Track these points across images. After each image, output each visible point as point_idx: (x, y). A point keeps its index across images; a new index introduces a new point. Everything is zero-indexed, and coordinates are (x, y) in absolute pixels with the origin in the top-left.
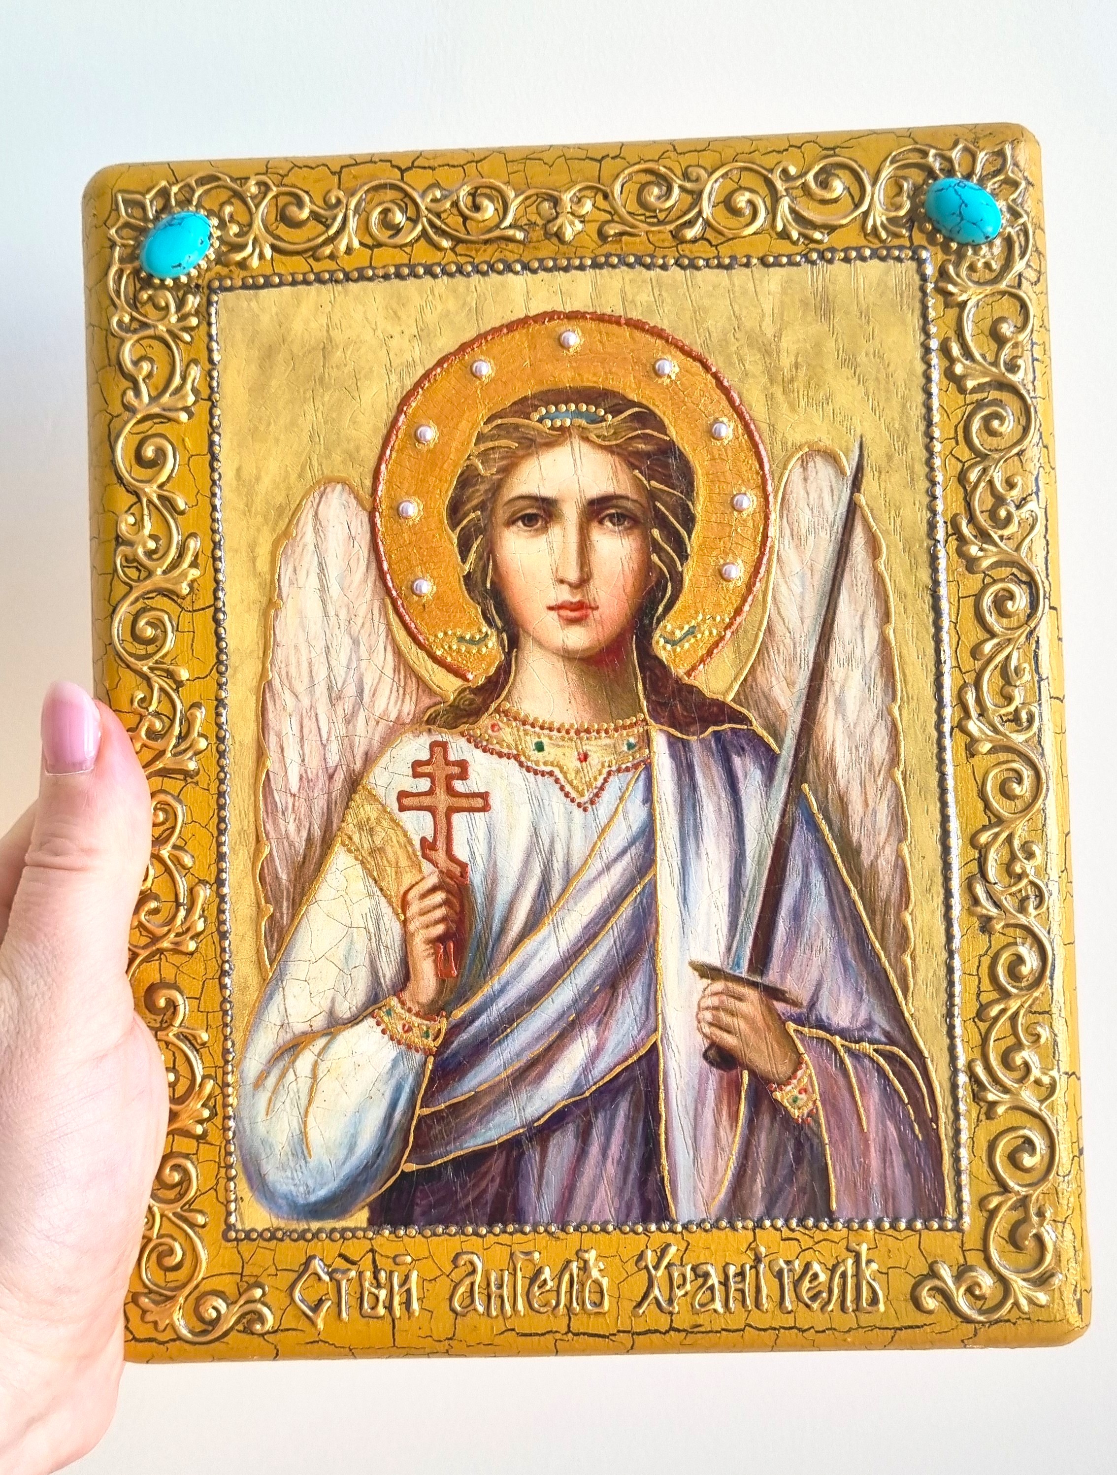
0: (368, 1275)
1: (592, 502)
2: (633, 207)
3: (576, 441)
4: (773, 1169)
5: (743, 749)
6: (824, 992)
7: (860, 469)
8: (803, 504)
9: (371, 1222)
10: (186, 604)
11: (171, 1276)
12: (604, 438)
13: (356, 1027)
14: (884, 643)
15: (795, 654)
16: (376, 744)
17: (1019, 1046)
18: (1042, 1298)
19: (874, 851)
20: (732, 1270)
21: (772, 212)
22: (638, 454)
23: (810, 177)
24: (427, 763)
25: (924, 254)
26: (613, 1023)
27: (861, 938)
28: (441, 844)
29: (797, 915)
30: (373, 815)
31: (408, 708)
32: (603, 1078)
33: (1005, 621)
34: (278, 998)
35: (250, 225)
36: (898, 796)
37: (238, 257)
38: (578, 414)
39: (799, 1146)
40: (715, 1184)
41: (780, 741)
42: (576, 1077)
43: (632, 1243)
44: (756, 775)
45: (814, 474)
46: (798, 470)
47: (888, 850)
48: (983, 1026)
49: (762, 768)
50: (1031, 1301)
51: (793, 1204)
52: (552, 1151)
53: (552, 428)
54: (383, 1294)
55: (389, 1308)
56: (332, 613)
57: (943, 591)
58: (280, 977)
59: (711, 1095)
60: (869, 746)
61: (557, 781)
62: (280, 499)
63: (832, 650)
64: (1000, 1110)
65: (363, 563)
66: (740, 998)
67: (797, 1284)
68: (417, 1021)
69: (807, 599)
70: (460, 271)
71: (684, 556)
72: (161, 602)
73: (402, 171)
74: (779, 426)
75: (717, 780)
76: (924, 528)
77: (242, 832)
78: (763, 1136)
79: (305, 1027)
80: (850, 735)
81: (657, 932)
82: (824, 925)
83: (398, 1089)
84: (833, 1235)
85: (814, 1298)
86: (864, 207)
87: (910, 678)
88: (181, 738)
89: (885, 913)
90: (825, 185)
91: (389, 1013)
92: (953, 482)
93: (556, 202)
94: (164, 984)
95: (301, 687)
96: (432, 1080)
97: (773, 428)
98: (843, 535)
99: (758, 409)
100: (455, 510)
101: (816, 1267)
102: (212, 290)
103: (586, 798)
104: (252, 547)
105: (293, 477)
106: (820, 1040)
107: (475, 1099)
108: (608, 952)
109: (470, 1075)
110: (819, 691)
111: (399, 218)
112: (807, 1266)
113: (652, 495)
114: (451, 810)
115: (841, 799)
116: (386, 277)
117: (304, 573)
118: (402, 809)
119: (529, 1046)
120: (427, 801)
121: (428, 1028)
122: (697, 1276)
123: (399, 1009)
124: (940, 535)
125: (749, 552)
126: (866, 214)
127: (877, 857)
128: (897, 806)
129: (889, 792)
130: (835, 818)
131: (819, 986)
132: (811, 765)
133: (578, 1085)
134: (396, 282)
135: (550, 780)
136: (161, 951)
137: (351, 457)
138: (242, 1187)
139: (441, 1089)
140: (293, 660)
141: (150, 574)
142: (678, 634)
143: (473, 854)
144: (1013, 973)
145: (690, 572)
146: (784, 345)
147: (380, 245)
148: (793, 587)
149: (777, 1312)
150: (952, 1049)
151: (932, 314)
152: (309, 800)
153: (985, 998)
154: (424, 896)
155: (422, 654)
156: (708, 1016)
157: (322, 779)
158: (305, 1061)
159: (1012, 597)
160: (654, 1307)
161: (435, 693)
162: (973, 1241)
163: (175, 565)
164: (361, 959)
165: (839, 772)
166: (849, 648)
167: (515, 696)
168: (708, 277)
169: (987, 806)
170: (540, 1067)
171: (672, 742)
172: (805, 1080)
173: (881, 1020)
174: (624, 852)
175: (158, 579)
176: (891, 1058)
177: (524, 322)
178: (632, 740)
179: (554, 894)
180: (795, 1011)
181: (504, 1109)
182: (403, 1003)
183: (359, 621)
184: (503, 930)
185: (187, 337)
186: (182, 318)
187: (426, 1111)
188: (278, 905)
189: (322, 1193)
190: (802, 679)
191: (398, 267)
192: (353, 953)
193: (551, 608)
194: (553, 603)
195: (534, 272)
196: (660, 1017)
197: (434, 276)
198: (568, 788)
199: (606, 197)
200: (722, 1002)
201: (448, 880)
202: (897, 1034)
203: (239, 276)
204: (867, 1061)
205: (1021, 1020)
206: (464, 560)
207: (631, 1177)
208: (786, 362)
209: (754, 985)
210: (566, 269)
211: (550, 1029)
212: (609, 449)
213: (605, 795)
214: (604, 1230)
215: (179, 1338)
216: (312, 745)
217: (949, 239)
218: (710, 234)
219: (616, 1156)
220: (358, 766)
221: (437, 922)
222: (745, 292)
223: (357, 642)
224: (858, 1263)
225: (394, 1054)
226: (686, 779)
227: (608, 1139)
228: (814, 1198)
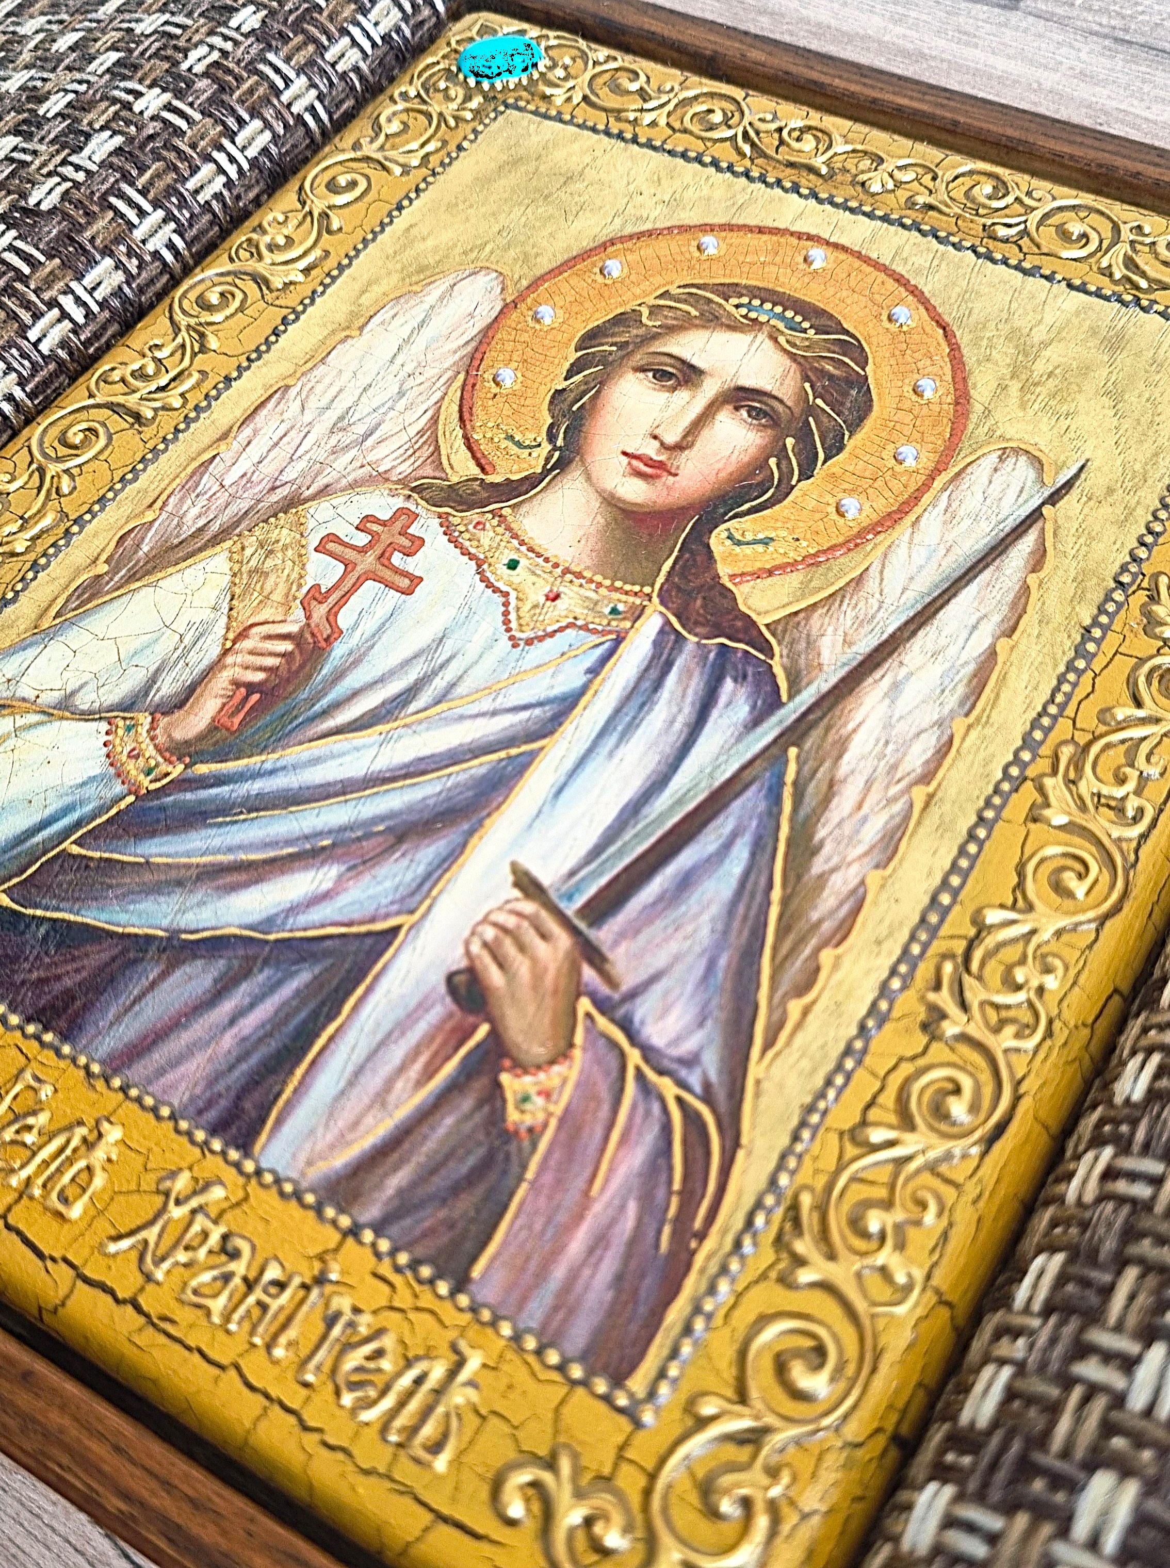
1: (740, 389)
2: (958, 195)
3: (763, 337)
5: (745, 677)
6: (657, 989)
7: (1069, 485)
8: (977, 489)
10: (270, 296)
12: (794, 345)
13: (82, 724)
14: (992, 654)
15: (873, 617)
16: (344, 482)
17: (887, 1204)
19: (835, 860)
21: (1104, 250)
22: (823, 373)
24: (383, 523)
26: (367, 878)
27: (750, 954)
29: (686, 882)
30: (285, 541)
31: (406, 468)
32: (305, 929)
34: (33, 652)
35: (577, 77)
36: (907, 817)
37: (547, 91)
38: (781, 317)
39: (486, 1164)
40: (342, 1141)
41: (794, 691)
42: (274, 911)
43: (177, 1152)
44: (742, 711)
45: (1009, 469)
46: (994, 457)
47: (855, 868)
48: (851, 1149)
49: (754, 707)
51: (424, 1235)
53: (745, 317)
56: (399, 360)
58: (52, 635)
59: (421, 1028)
60: (905, 747)
61: (506, 604)
63: (921, 633)
65: (465, 338)
66: (544, 936)
67: (345, 1348)
68: (151, 751)
69: (924, 573)
70: (747, 174)
71: (806, 474)
72: (248, 284)
73: (748, 95)
74: (997, 415)
75: (690, 692)
78: (449, 1121)
79: (30, 694)
80: (888, 725)
81: (498, 807)
83: (67, 810)
84: (446, 1311)
85: (353, 1386)
87: (1002, 702)
88: (161, 389)
89: (802, 940)
91: (129, 729)
93: (880, 163)
95: (312, 404)
96: (111, 821)
97: (987, 412)
98: (1008, 535)
100: (592, 337)
101: (388, 1342)
102: (503, 103)
103: (523, 636)
106: (613, 1044)
107: (141, 866)
108: (424, 799)
109: (156, 840)
110: (878, 665)
111: (718, 120)
112: (379, 1333)
113: (811, 410)
114: (368, 575)
115: (831, 785)
116: (671, 153)
117: (402, 320)
118: (319, 549)
119: (251, 845)
121: (157, 765)
122: (223, 1250)
123: (143, 731)
125: (882, 505)
127: (833, 870)
128: (899, 827)
129: (898, 808)
130: (810, 802)
131: (654, 978)
132: (816, 733)
133: (270, 920)
134: (677, 159)
135: (498, 599)
137: (526, 259)
139: (112, 838)
140: (327, 381)
141: (258, 259)
142: (752, 538)
143: (356, 625)
144: (936, 1106)
145: (803, 490)
146: (1047, 353)
148: (914, 555)
149: (290, 1375)
150: (788, 1154)
152: (234, 498)
153: (876, 1113)
154: (269, 637)
155: (460, 432)
156: (490, 933)
157: (264, 487)
160: (134, 1255)
161: (443, 470)
162: (644, 1448)
163: (286, 263)
164: (151, 662)
165: (847, 757)
166: (943, 641)
167: (524, 509)
168: (1000, 272)
169: (1020, 885)
170: (243, 877)
171: (666, 630)
172: (556, 1082)
173: (711, 1063)
174: (525, 707)
175: (263, 266)
176: (692, 1118)
177: (780, 231)
178: (621, 607)
179: (412, 708)
180: (604, 990)
181: (162, 899)
182: (152, 728)
183: (420, 379)
184: (325, 713)
185: (452, 124)
186: (460, 110)
187: (75, 850)
188: (116, 570)
190: (866, 644)
191: (688, 151)
192: (148, 652)
193: (625, 453)
194: (629, 451)
196: (427, 902)
197: (719, 169)
198: (513, 616)
199: (934, 178)
200: (519, 927)
201: (308, 636)
202: (721, 1095)
203: (536, 104)
204: (656, 1108)
205: (910, 1170)
206: (568, 377)
207: (244, 1067)
208: (1040, 367)
209: (574, 931)
211: (288, 842)
212: (793, 357)
213: (548, 643)
216: (281, 454)
218: (1025, 242)
219: (246, 1031)
220: (307, 493)
221: (261, 669)
222: (1032, 298)
223: (401, 394)
224: (452, 1374)
225: (97, 771)
226: (654, 674)
227: (252, 1006)
228: (455, 1244)
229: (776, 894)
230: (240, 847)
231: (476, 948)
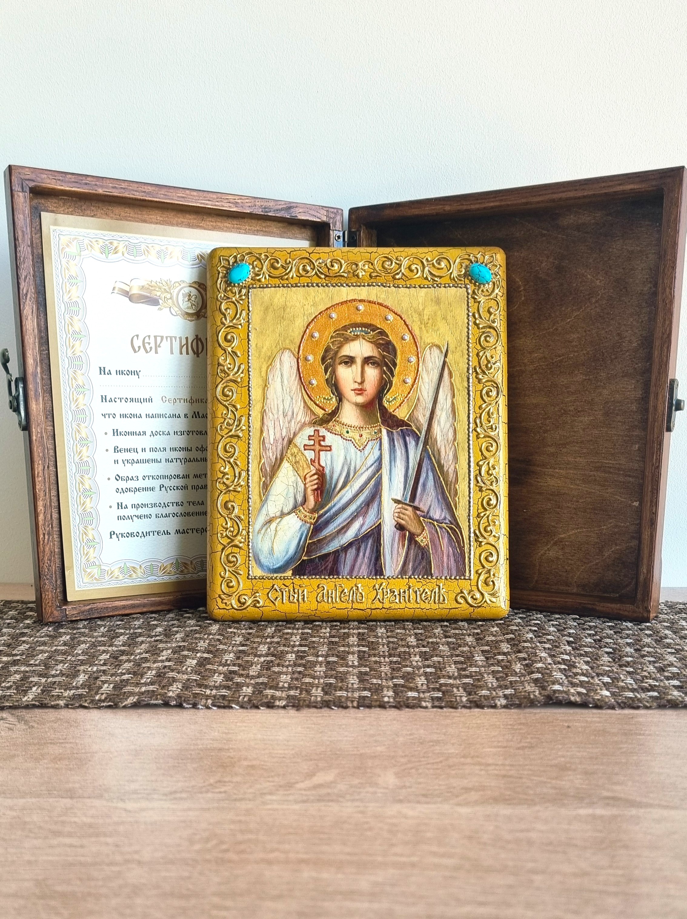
0: (292, 590)
1: (365, 358)
2: (381, 268)
3: (361, 339)
4: (415, 561)
5: (409, 434)
6: (431, 509)
7: (447, 351)
8: (429, 361)
9: (293, 574)
10: (240, 385)
11: (231, 589)
12: (370, 339)
13: (289, 516)
14: (453, 403)
15: (426, 407)
16: (297, 429)
17: (489, 525)
18: (494, 600)
19: (447, 466)
20: (402, 591)
21: (423, 271)
22: (380, 344)
23: (434, 261)
24: (313, 436)
25: (468, 286)
26: (367, 516)
27: (443, 493)
28: (316, 461)
29: (424, 485)
30: (296, 451)
31: (307, 419)
32: (364, 532)
33: (489, 399)
34: (265, 506)
35: (262, 269)
36: (456, 450)
37: (258, 278)
38: (362, 331)
39: (423, 554)
40: (397, 565)
41: (421, 433)
42: (356, 532)
43: (372, 582)
44: (413, 443)
45: (433, 352)
46: (429, 350)
47: (452, 466)
48: (479, 519)
49: (415, 440)
50: (490, 600)
51: (421, 571)
52: (348, 554)
53: (354, 335)
54: (296, 596)
55: (298, 600)
56: (284, 389)
57: (471, 389)
58: (266, 500)
59: (397, 538)
60: (447, 434)
61: (352, 443)
62: (269, 354)
63: (437, 406)
64: (483, 544)
65: (295, 375)
66: (406, 510)
67: (421, 595)
68: (308, 514)
69: (430, 390)
70: (327, 285)
71: (393, 376)
72: (231, 384)
73: (310, 254)
74: (423, 337)
75: (401, 443)
76: (466, 369)
77: (255, 455)
78: (412, 551)
79: (274, 515)
80: (442, 431)
81: (381, 489)
82: (432, 488)
83: (302, 535)
84: (432, 581)
85: (426, 599)
86: (451, 271)
87: (460, 415)
88: (237, 426)
89: (451, 485)
90: (439, 264)
91: (299, 512)
92: (475, 356)
93: (357, 265)
94: (230, 501)
95: (274, 412)
96: (312, 532)
97: (421, 338)
98: (441, 370)
99: (417, 332)
100: (323, 359)
101: (427, 590)
102: (249, 288)
103: (361, 448)
104: (260, 368)
105: (274, 347)
106: (430, 523)
107: (325, 538)
108: (367, 495)
109: (324, 531)
110: (433, 418)
111: (308, 268)
112: (424, 590)
113: (384, 357)
114: (320, 451)
115: (438, 450)
116: (304, 286)
117: (276, 377)
118: (305, 450)
119: (342, 523)
120: (312, 448)
121: (311, 516)
122: (391, 592)
123: (302, 510)
124: (471, 372)
125: (413, 375)
126: (451, 273)
127: (448, 468)
128: (455, 453)
129: (453, 449)
130: (437, 457)
131: (430, 507)
132: (430, 440)
133: (356, 534)
134: (307, 288)
135: (350, 442)
136: (230, 491)
137: (292, 342)
138: (253, 563)
139: (315, 535)
140: (272, 404)
141: (229, 375)
142: (391, 399)
143: (326, 464)
144: (489, 504)
145: (395, 380)
146: (425, 312)
147: (302, 276)
148: (426, 386)
149: (415, 603)
150: (469, 526)
151: (470, 305)
152: (276, 446)
153: (479, 511)
154: (311, 476)
155: (312, 403)
156: (397, 515)
157: (281, 440)
158: (273, 525)
159: (491, 391)
160: (378, 601)
162: (474, 583)
163: (236, 373)
164: (292, 495)
165: (438, 442)
166: (442, 404)
167: (340, 416)
168: (402, 290)
169: (482, 454)
170: (345, 529)
171: (388, 432)
172: (425, 535)
173: (448, 517)
174: (372, 465)
175: (231, 377)
176: (451, 528)
177: (346, 302)
178: (376, 431)
179: (351, 477)
180: (423, 514)
181: (334, 542)
182: (304, 509)
183: (293, 392)
184: (335, 487)
185: (241, 302)
186: (241, 296)
187: (310, 541)
188: (266, 478)
189: (278, 565)
190: (428, 415)
191: (308, 283)
192: (289, 493)
193: (352, 390)
194: (353, 388)
195: (349, 286)
196: (382, 515)
197: (319, 287)
198: (356, 445)
199: (372, 264)
200: (400, 511)
201: (318, 472)
202: (453, 522)
203: (258, 284)
204: (444, 530)
205: (490, 518)
206: (326, 374)
207: (372, 563)
208: (426, 318)
209: (411, 506)
210: (359, 286)
211: (349, 518)
212: (371, 342)
213: (367, 447)
214: (363, 578)
215: (233, 608)
216: (278, 428)
217: (476, 282)
218: (403, 277)
219: (368, 555)
220: (292, 437)
221: (315, 484)
222: (414, 296)
223: (292, 399)
224: (439, 589)
225: (301, 524)
226: (392, 443)
227: (365, 551)
228: (426, 570)
229: (442, 479)
230: (340, 524)
231: (396, 519)
